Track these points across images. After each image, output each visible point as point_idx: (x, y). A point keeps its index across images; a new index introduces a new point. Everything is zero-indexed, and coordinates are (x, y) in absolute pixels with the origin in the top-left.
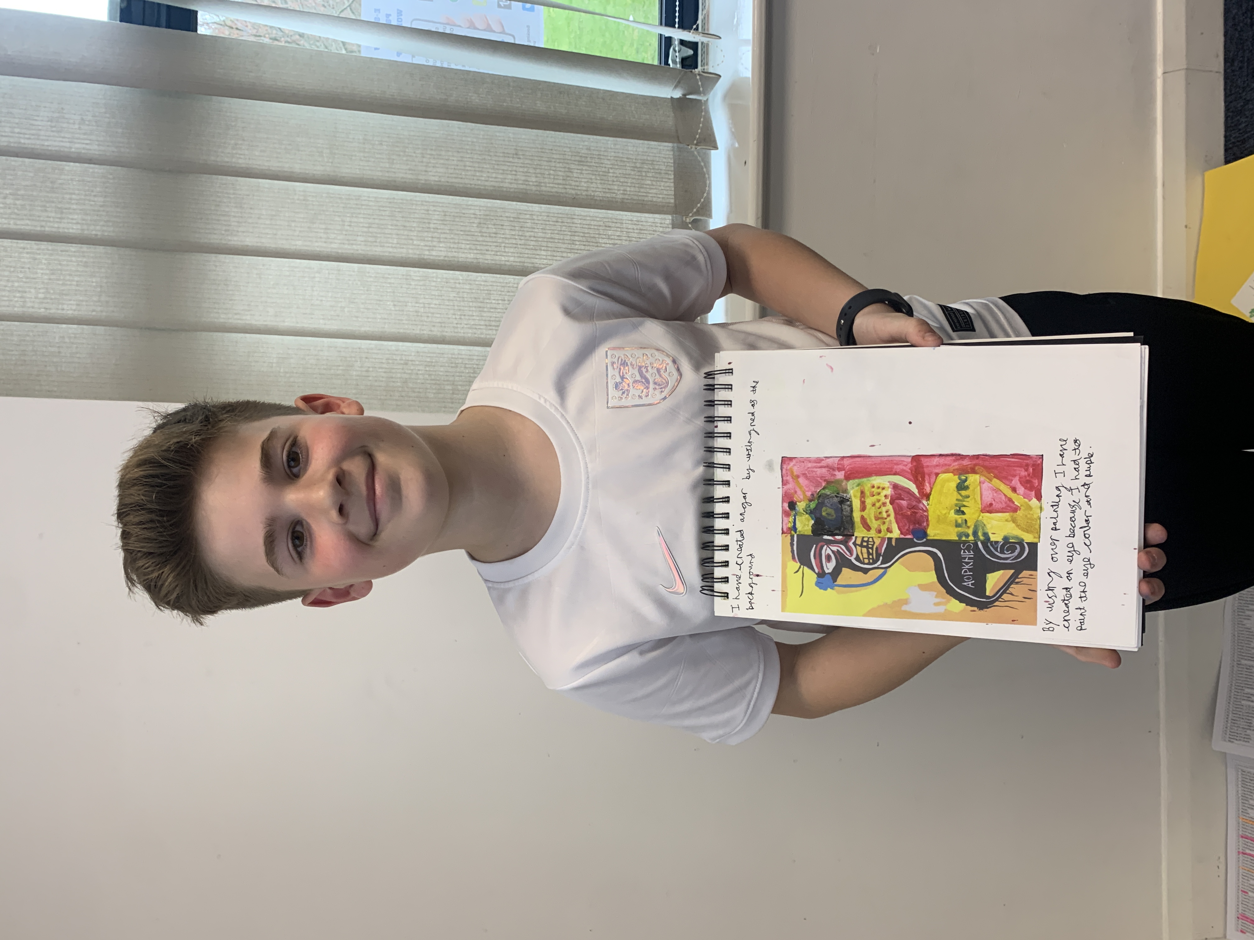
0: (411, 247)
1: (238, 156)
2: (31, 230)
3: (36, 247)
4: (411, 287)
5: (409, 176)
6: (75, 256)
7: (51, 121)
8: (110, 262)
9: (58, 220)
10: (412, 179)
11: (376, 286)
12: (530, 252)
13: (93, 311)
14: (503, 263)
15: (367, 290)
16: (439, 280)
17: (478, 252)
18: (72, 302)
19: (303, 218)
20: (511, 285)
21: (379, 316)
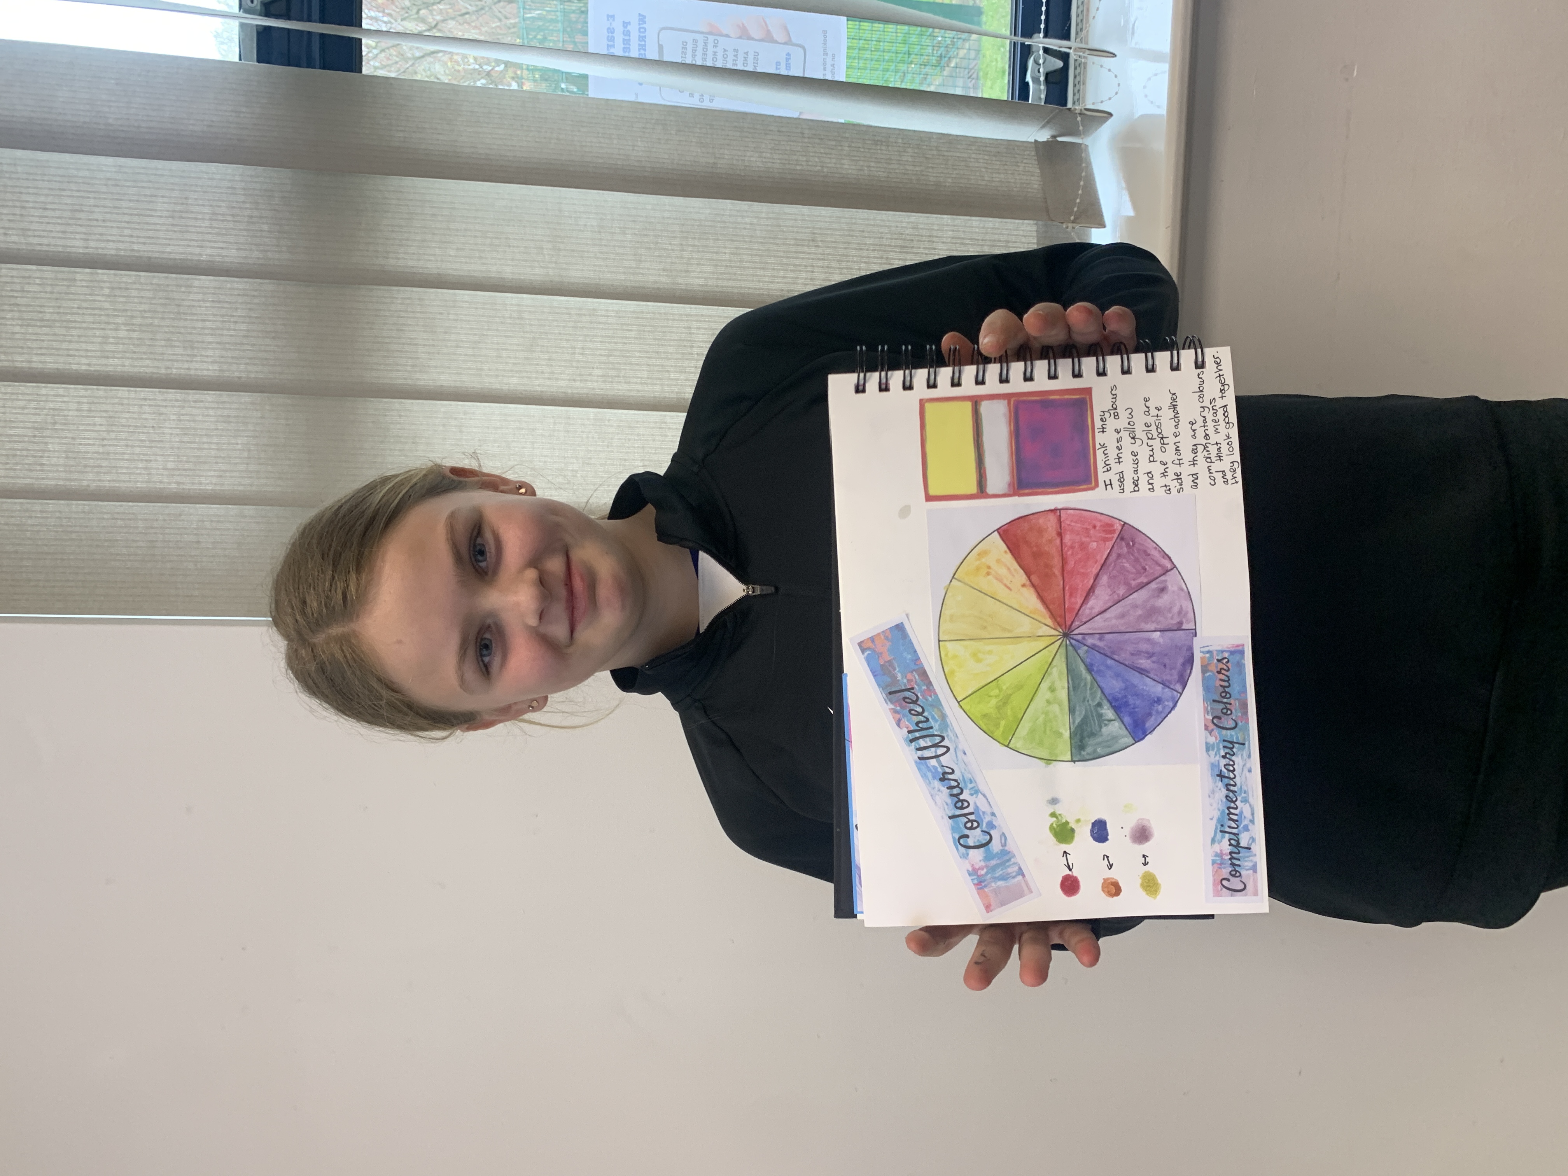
1: (426, 257)
2: (152, 373)
3: (159, 397)
5: (663, 279)
6: (213, 408)
7: (173, 217)
8: (259, 414)
9: (188, 359)
10: (667, 283)
13: (240, 485)
18: (212, 473)
19: (518, 345)
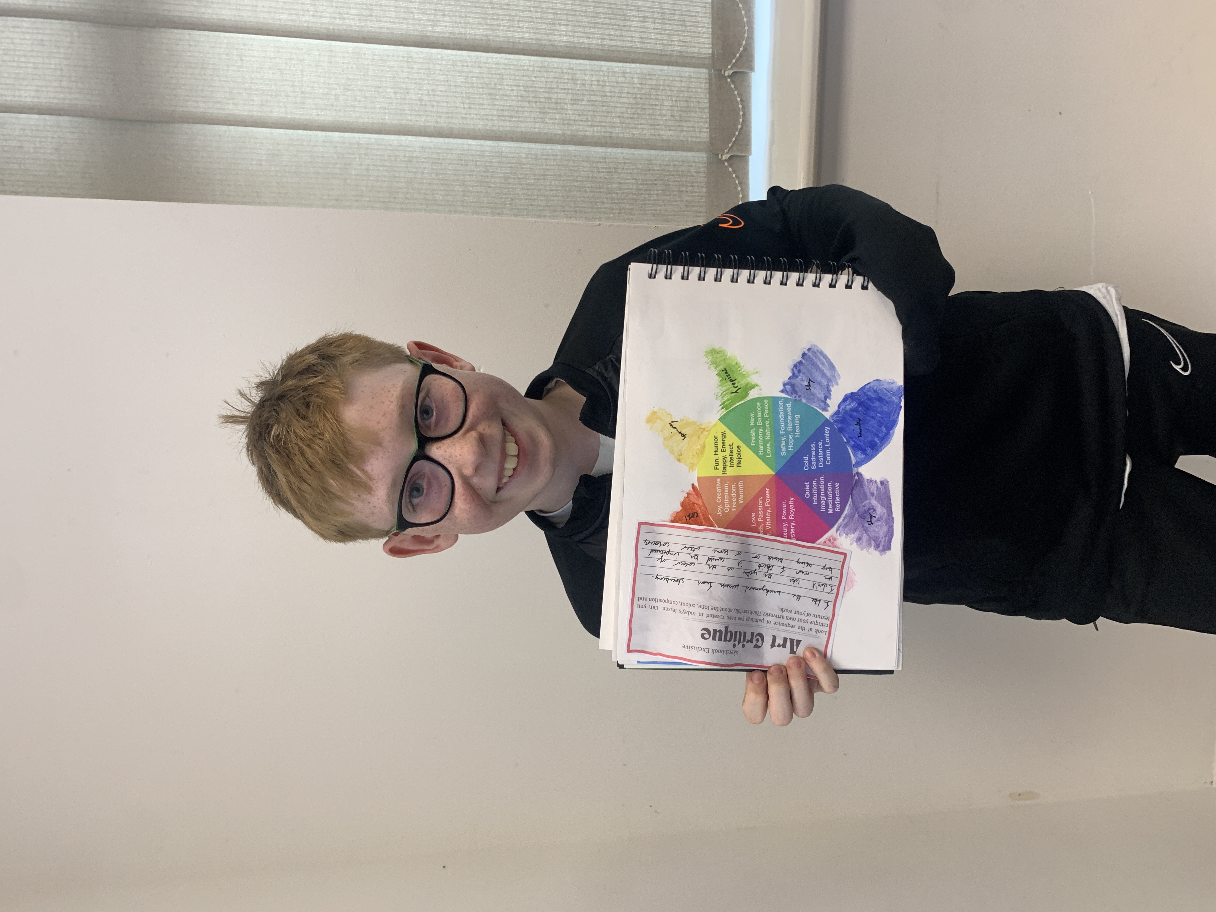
0: (411, 22)
4: (414, 71)
8: (69, 39)
11: (374, 70)
12: (547, 27)
14: (517, 40)
15: (364, 75)
16: (444, 62)
17: (488, 27)
18: (30, 88)
20: (526, 68)
21: (378, 106)
